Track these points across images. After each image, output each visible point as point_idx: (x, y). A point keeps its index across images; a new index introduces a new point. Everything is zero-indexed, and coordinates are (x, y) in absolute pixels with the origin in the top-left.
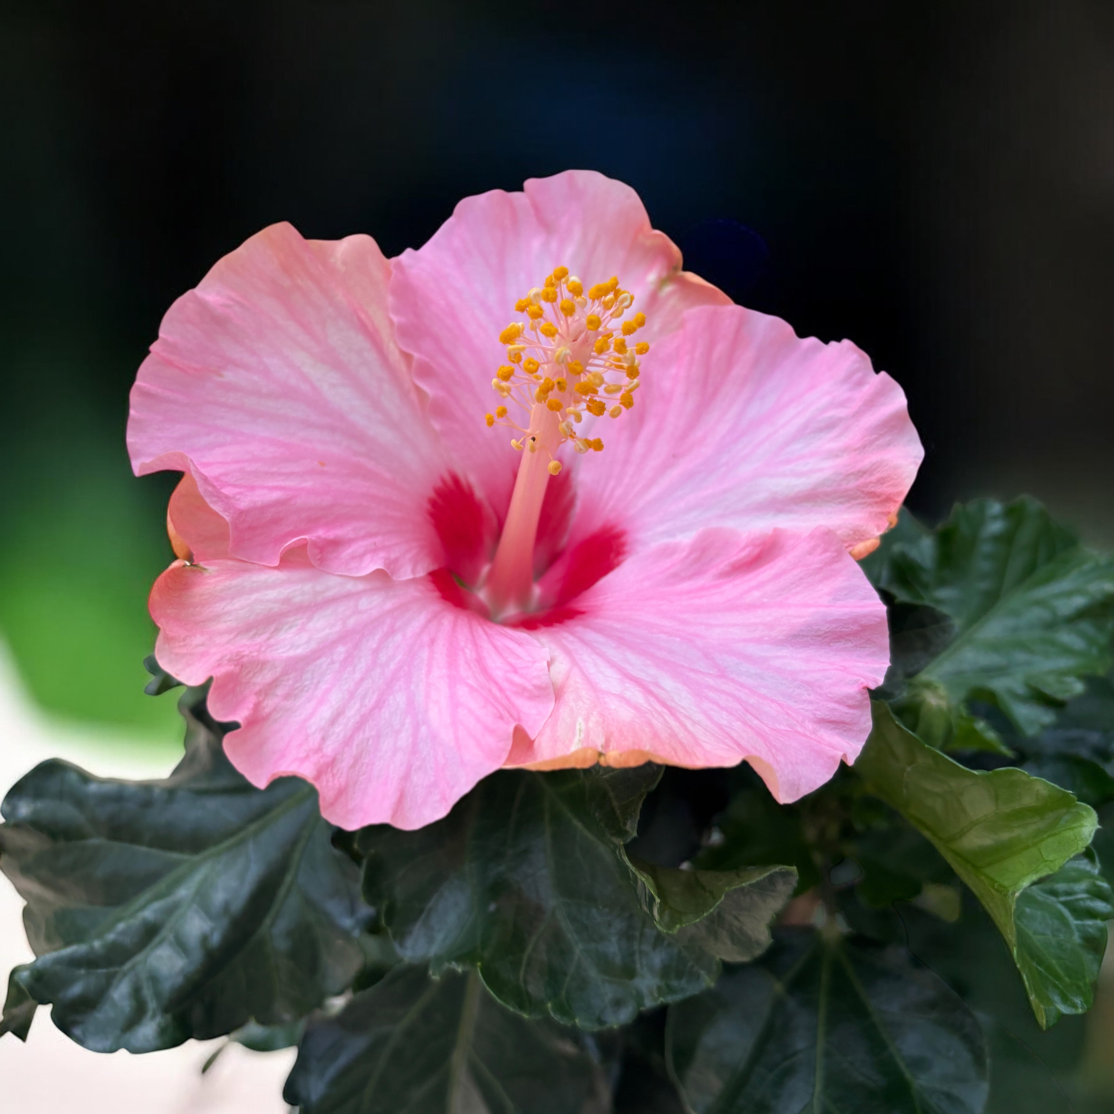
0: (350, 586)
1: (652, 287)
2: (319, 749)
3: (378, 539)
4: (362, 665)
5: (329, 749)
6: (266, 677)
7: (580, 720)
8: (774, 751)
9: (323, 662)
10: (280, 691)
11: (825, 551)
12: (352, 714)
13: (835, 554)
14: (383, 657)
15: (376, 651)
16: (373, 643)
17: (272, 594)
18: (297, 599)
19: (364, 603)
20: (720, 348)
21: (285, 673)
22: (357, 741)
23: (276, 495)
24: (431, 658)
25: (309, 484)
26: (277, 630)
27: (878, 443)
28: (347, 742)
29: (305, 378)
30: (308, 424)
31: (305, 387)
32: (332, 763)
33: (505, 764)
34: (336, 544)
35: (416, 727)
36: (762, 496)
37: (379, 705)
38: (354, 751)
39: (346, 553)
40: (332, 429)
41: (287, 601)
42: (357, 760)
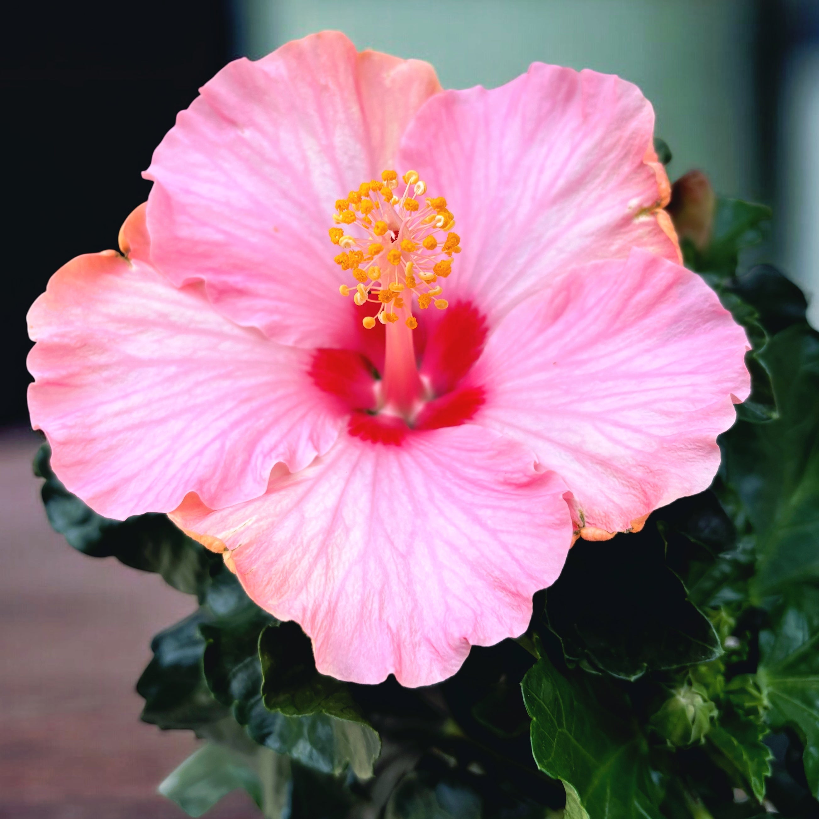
0: (227, 328)
1: (627, 211)
2: (91, 426)
3: (283, 306)
4: (176, 388)
5: (96, 431)
6: (103, 359)
7: (254, 518)
8: (357, 634)
9: (152, 370)
10: (105, 374)
11: (552, 514)
12: (136, 417)
13: (558, 522)
14: (199, 391)
15: (198, 384)
16: (202, 376)
17: (157, 306)
18: (174, 318)
19: (226, 345)
20: (644, 295)
21: (118, 363)
22: (121, 436)
23: (219, 237)
24: (231, 411)
25: (254, 239)
26: (142, 332)
27: (680, 453)
28: (114, 433)
29: (304, 159)
30: (285, 195)
31: (299, 166)
32: (92, 440)
33: (170, 513)
34: (241, 293)
35: (166, 452)
36: (574, 439)
37: (162, 421)
38: (114, 441)
39: (243, 303)
40: (302, 207)
41: (164, 316)
42: (110, 449)
